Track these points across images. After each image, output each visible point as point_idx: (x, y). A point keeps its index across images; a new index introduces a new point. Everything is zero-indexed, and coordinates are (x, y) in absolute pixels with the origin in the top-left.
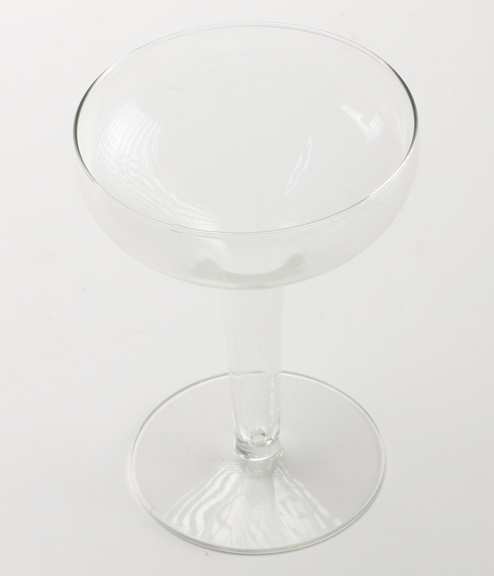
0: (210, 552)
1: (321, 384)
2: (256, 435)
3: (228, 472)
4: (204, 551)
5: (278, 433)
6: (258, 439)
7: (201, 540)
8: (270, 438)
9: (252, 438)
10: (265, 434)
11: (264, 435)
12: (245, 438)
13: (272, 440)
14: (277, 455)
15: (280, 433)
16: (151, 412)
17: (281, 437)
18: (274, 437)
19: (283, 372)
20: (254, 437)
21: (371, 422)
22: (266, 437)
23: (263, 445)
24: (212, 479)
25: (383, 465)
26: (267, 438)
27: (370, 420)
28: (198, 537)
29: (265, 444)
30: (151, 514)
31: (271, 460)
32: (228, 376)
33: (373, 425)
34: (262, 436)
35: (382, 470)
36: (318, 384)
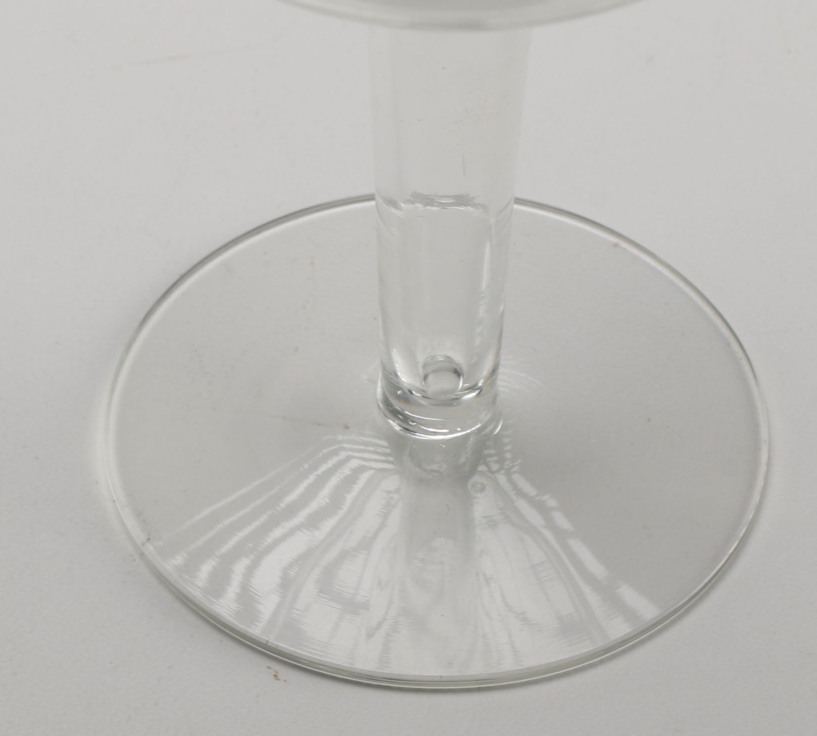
0: (283, 671)
1: (624, 245)
2: (435, 371)
3: (354, 463)
4: (269, 668)
5: (494, 371)
6: (440, 384)
7: (264, 638)
8: (473, 383)
9: (425, 378)
10: (459, 370)
11: (457, 373)
12: (405, 378)
13: (477, 389)
14: (488, 430)
15: (501, 370)
16: (175, 278)
17: (504, 382)
18: (484, 383)
19: (519, 201)
20: (431, 378)
21: (744, 362)
22: (462, 380)
23: (451, 401)
24: (312, 478)
25: (760, 483)
26: (464, 383)
27: (740, 354)
28: (256, 631)
29: (457, 399)
30: (142, 555)
31: (472, 440)
32: (373, 203)
33: (747, 369)
34: (454, 376)
35: (756, 498)
36: (616, 245)
